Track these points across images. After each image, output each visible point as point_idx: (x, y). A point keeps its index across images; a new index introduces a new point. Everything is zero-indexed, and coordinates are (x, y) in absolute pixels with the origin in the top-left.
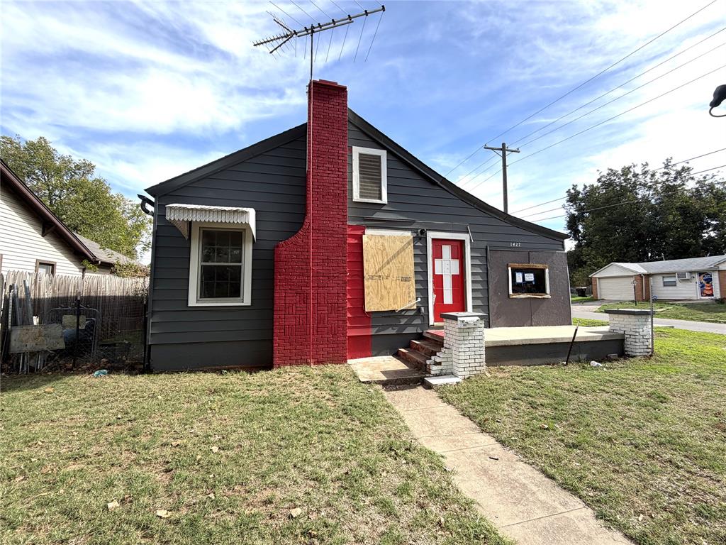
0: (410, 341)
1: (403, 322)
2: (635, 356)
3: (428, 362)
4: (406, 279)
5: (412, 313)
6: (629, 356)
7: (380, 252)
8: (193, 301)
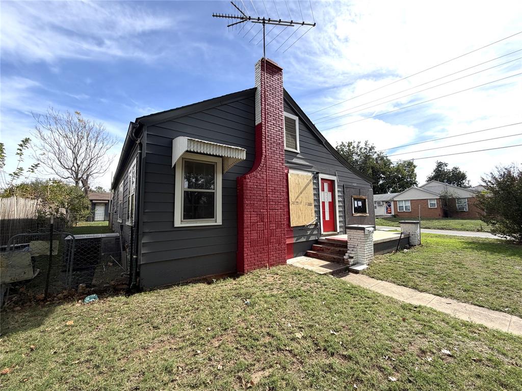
0: (312, 245)
1: (309, 232)
2: (415, 245)
3: (345, 257)
4: (310, 204)
5: (312, 227)
6: (412, 246)
7: (297, 186)
8: (178, 223)
